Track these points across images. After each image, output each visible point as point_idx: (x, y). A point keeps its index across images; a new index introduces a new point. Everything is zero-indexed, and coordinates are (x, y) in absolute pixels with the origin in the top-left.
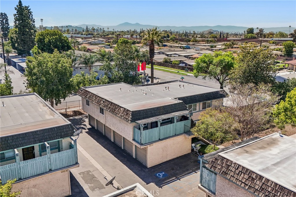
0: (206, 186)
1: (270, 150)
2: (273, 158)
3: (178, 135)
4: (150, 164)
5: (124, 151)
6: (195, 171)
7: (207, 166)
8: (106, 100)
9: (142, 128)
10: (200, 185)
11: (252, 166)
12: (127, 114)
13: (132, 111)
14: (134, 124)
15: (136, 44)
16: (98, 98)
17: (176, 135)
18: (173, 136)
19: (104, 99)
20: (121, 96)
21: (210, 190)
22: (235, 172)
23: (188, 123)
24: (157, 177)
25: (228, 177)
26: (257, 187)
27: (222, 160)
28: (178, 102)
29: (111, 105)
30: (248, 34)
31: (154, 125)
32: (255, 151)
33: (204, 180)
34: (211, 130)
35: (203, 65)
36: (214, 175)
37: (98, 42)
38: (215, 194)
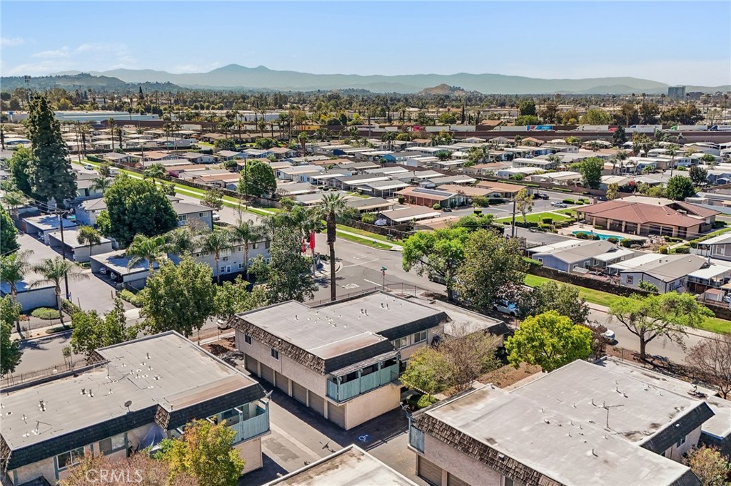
0: (415, 445)
1: (476, 405)
2: (475, 414)
3: (383, 385)
4: (348, 426)
5: (310, 409)
6: (404, 431)
7: (415, 425)
8: (282, 340)
9: (339, 382)
10: (409, 445)
11: (454, 423)
12: (318, 363)
13: (325, 360)
14: (328, 376)
15: (272, 147)
16: (269, 336)
17: (380, 386)
18: (377, 388)
19: (279, 338)
20: (300, 330)
21: (418, 449)
22: (439, 430)
23: (396, 368)
24: (359, 440)
25: (434, 434)
26: (456, 442)
27: (429, 418)
28: (383, 340)
29: (292, 348)
30: (524, 117)
31: (352, 376)
32: (461, 407)
33: (413, 440)
34: (424, 378)
35: (418, 253)
36: (422, 433)
37: (181, 142)
38: (423, 452)
